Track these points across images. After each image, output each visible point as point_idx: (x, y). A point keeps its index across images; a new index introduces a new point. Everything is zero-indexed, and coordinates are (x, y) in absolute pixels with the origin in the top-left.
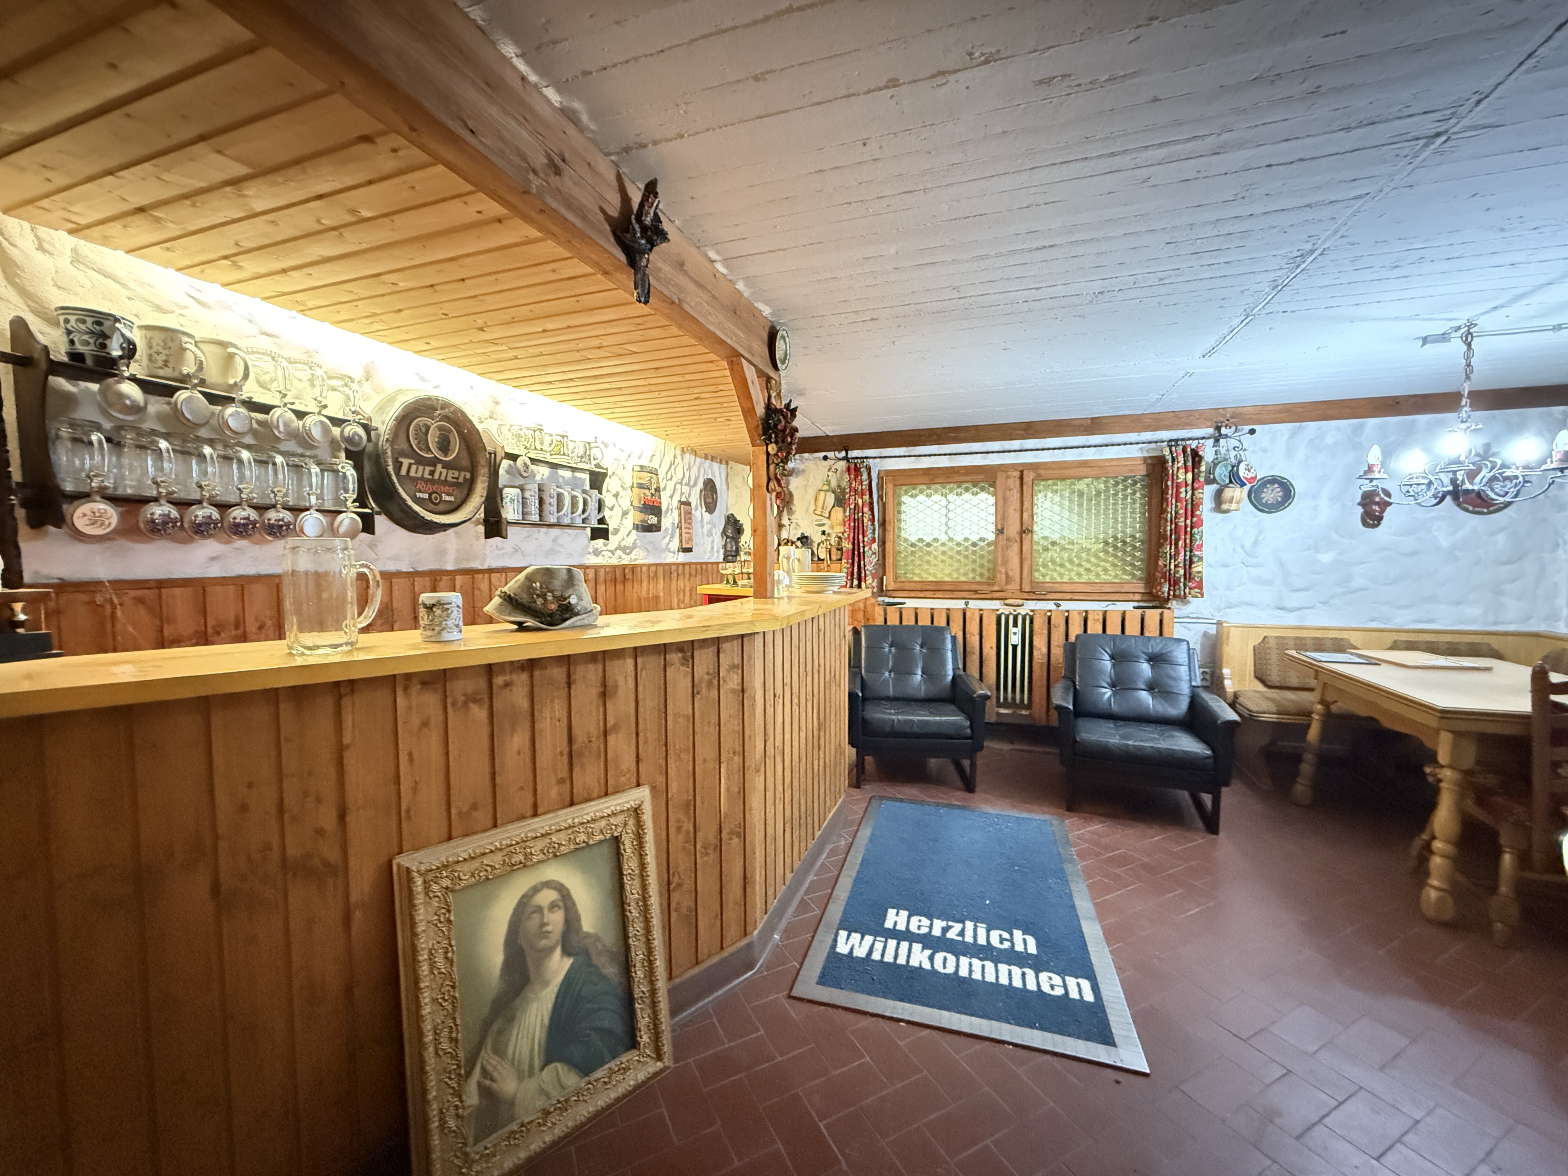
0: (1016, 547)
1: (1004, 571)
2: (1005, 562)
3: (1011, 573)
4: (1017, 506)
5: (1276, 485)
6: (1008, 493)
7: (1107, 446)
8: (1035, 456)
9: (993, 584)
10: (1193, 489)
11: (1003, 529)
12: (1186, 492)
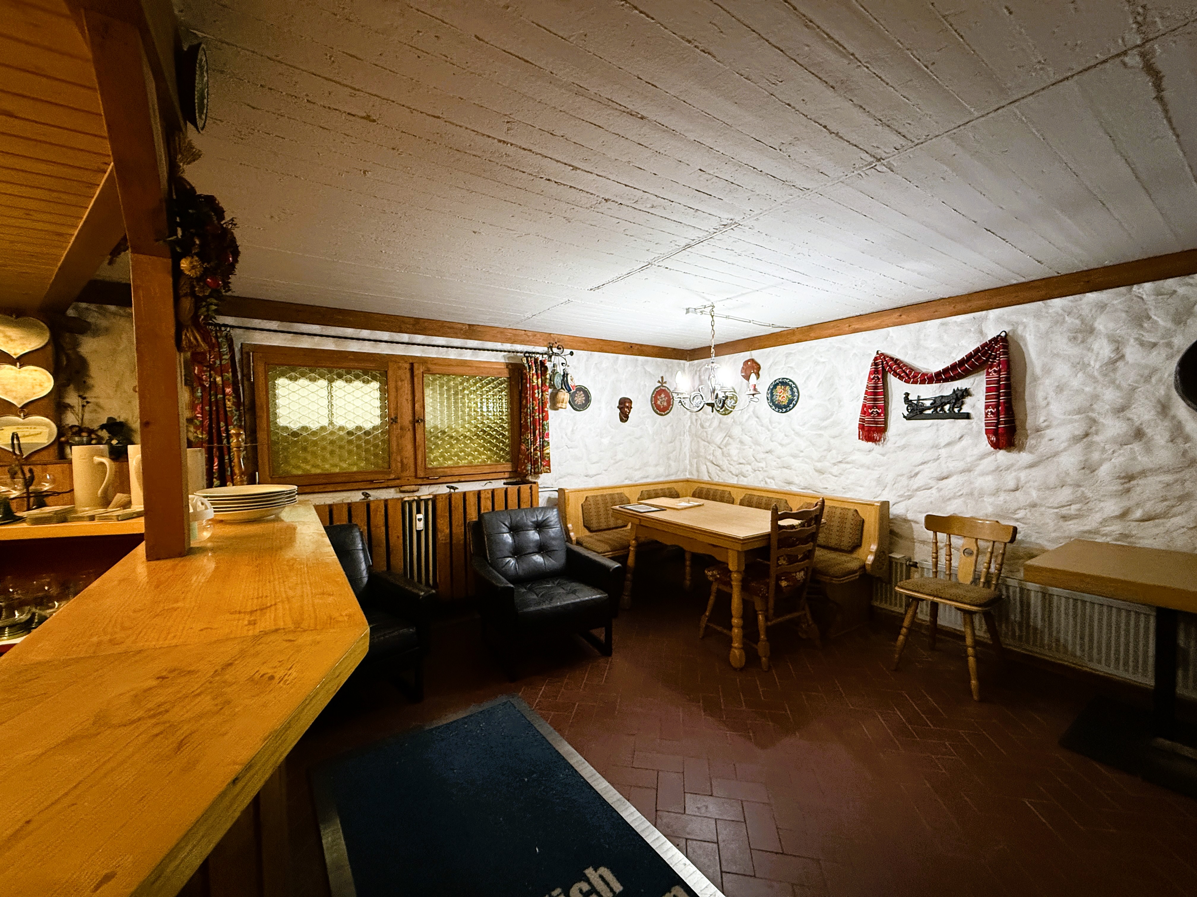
0: (409, 435)
1: (399, 460)
2: (400, 451)
3: (405, 461)
4: (410, 397)
5: (582, 392)
6: (400, 383)
7: (480, 349)
8: (423, 351)
9: (390, 473)
10: (542, 392)
11: (396, 418)
12: (539, 394)
